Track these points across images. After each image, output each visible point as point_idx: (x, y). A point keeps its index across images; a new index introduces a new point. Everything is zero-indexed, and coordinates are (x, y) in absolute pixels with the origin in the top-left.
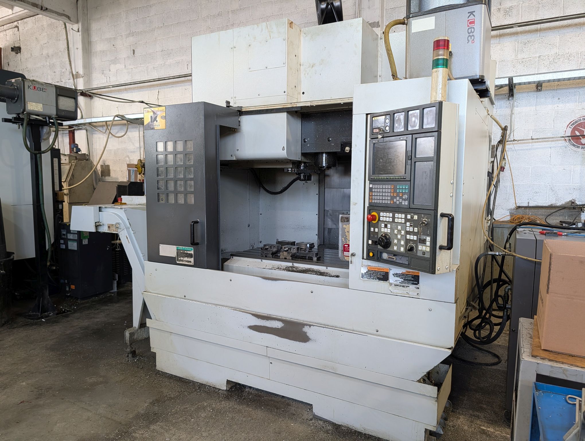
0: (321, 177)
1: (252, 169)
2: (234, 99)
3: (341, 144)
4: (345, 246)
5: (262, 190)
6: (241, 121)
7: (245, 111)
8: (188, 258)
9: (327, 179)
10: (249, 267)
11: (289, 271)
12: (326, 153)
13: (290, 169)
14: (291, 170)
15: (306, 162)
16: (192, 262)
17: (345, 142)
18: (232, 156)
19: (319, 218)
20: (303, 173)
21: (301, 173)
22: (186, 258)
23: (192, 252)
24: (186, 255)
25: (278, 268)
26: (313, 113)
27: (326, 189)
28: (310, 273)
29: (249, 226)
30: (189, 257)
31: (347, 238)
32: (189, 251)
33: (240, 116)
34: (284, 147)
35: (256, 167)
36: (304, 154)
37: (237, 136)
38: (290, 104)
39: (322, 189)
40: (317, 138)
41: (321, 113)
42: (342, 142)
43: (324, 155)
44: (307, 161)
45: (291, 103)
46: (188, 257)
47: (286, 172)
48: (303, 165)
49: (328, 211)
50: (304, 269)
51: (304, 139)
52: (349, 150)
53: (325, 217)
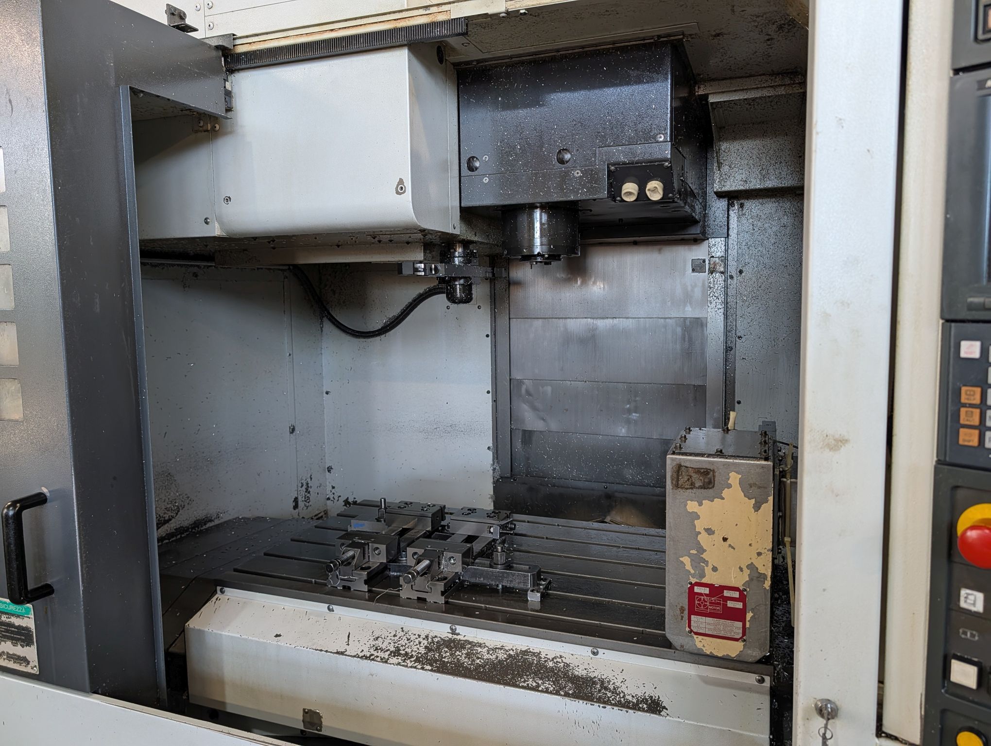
0: (498, 286)
1: (296, 267)
2: (208, 12)
3: (609, 171)
4: (697, 589)
5: (328, 326)
6: (235, 91)
7: (246, 54)
8: (15, 645)
9: (517, 294)
10: (281, 642)
11: (442, 668)
12: (546, 207)
13: (422, 266)
14: (425, 270)
15: (472, 242)
16: (32, 664)
17: (624, 163)
18: (207, 223)
19: (495, 401)
20: (460, 278)
21: (455, 279)
22: (9, 643)
23: (29, 622)
24: (7, 631)
25: (396, 653)
26: (501, 65)
27: (513, 322)
28: (531, 682)
29: (293, 430)
30: (18, 640)
31: (704, 556)
32: (18, 616)
33: (231, 71)
34: (401, 181)
35: (302, 261)
36: (468, 214)
37: (224, 148)
38: (422, 12)
39: (502, 321)
40: (516, 154)
41: (530, 62)
42: (613, 164)
43: (537, 214)
44: (475, 239)
45: (426, 7)
46: (15, 641)
47: (409, 276)
48: (459, 250)
49: (520, 382)
50: (502, 656)
51: (471, 160)
52: (636, 193)
53: (514, 398)
